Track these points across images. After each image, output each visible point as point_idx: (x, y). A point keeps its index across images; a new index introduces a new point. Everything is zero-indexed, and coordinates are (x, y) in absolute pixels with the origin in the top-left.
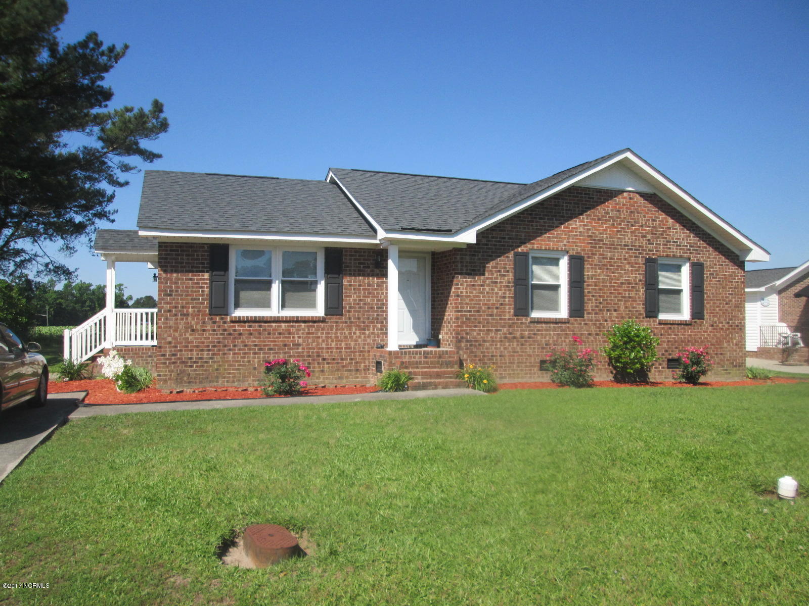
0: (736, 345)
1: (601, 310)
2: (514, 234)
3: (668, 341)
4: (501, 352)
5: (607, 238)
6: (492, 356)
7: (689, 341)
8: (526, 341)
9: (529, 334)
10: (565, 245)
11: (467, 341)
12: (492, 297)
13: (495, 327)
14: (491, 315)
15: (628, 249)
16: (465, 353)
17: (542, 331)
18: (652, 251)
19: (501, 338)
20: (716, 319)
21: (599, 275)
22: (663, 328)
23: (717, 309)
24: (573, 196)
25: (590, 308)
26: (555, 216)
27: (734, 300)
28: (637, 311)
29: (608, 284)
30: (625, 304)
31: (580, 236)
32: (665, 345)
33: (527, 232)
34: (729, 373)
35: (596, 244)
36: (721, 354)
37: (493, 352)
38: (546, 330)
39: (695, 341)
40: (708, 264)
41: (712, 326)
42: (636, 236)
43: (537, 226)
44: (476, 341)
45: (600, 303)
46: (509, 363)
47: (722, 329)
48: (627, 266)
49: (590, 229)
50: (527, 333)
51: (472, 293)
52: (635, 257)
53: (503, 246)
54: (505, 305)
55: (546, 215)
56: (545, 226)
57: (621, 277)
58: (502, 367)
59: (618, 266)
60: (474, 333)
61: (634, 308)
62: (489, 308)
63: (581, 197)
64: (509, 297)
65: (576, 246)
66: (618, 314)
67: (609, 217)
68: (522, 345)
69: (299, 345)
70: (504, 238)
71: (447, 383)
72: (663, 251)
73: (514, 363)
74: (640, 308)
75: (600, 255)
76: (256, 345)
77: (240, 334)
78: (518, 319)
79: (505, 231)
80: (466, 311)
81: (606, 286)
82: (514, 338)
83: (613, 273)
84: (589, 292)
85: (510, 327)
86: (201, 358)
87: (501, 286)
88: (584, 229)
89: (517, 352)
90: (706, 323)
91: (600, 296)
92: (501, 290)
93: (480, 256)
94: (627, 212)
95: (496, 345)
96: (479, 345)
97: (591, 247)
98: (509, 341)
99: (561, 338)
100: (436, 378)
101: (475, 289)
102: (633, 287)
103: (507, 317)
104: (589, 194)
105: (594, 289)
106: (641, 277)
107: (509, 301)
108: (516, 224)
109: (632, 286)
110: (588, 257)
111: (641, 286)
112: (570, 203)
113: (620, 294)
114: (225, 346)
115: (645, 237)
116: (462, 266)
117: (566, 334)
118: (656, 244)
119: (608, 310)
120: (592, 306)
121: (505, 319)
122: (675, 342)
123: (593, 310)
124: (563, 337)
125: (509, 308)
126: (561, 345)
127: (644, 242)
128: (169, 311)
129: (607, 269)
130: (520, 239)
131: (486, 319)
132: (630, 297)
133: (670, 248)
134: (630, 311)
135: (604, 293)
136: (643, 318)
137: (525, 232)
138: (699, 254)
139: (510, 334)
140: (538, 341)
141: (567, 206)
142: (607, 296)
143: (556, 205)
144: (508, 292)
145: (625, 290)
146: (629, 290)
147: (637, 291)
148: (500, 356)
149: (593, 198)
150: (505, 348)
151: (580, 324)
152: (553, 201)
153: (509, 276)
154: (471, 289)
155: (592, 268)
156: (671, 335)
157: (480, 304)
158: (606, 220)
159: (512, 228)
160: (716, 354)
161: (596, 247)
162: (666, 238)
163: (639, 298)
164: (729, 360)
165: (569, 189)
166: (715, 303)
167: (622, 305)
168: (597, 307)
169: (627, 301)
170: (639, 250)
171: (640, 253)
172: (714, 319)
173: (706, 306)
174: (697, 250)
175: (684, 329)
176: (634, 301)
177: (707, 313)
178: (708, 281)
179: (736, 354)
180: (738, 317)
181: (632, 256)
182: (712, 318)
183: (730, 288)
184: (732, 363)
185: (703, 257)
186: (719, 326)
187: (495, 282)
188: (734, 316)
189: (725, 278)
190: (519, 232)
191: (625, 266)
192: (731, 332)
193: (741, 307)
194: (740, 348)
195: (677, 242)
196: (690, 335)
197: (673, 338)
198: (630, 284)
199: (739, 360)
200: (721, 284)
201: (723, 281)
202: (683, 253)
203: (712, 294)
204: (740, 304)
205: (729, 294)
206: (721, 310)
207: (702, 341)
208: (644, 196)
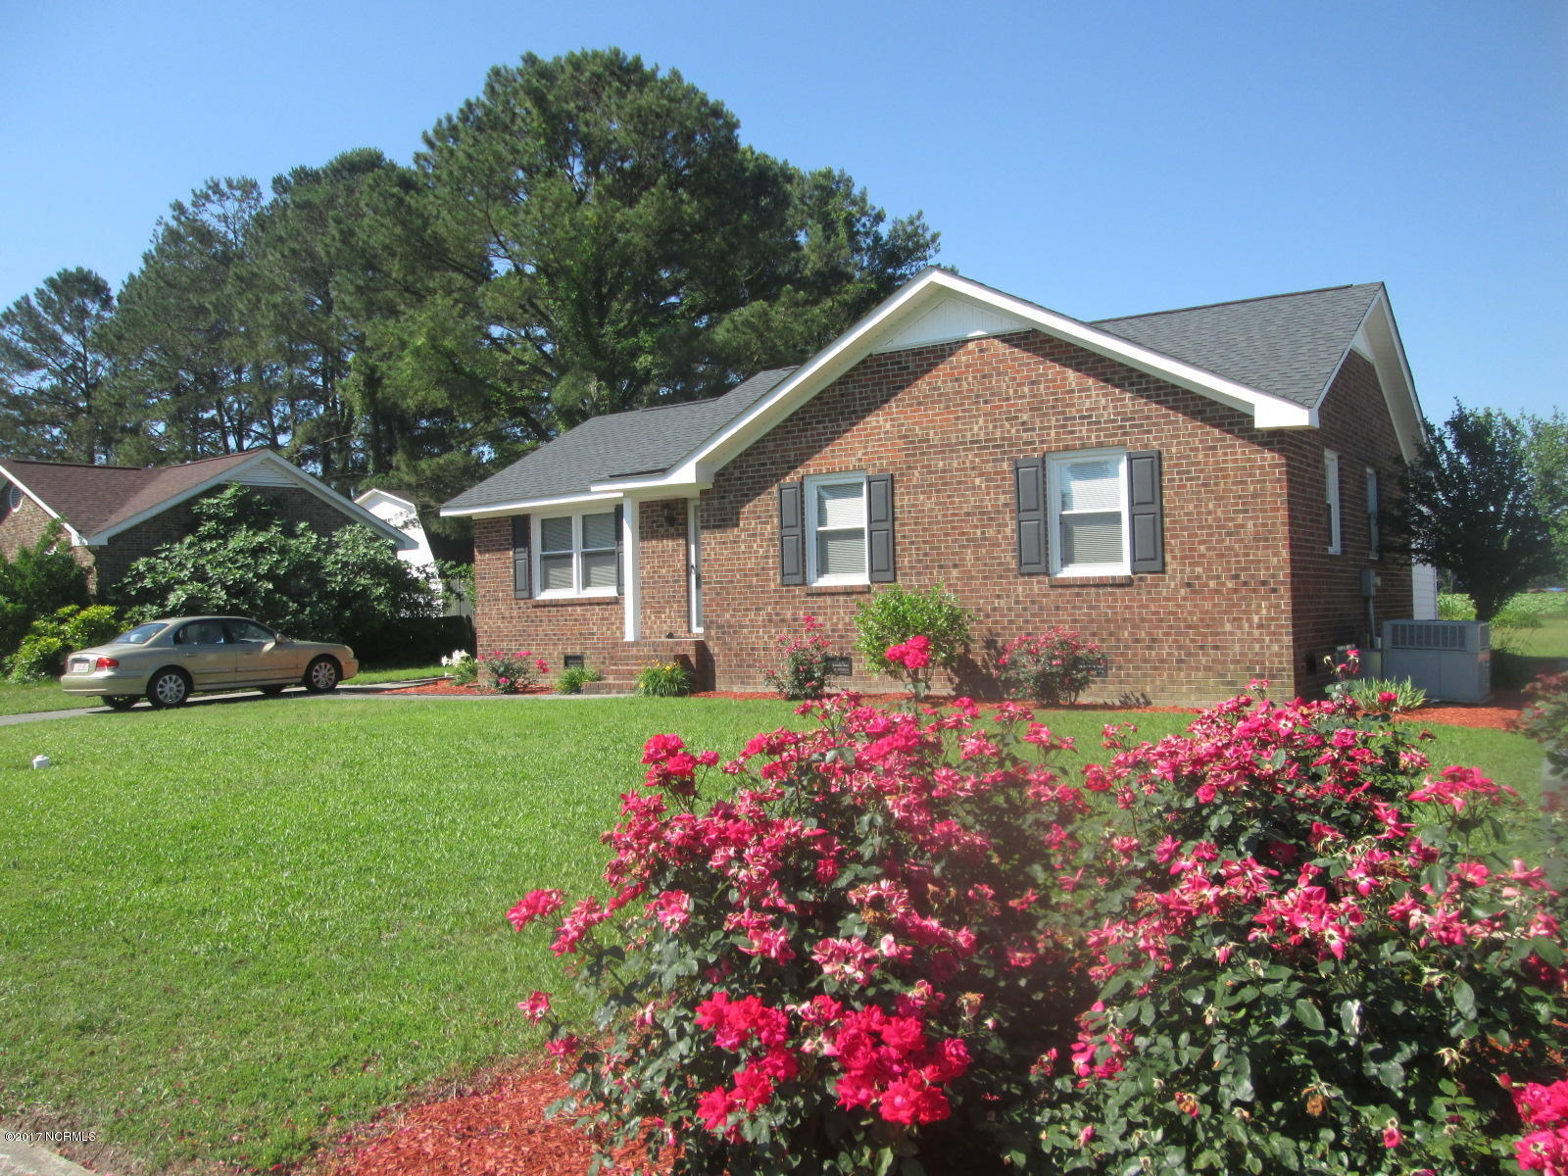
0: (1260, 626)
1: (927, 567)
2: (778, 455)
3: (1075, 621)
4: (765, 643)
5: (936, 434)
6: (752, 649)
7: (1125, 620)
8: (801, 626)
9: (805, 614)
10: (860, 460)
12: (749, 558)
13: (755, 604)
14: (750, 587)
15: (979, 448)
16: (716, 645)
17: (826, 608)
19: (764, 620)
20: (1199, 570)
21: (922, 505)
22: (1061, 595)
23: (1202, 548)
24: (872, 373)
25: (907, 564)
26: (842, 413)
27: (1250, 524)
28: (1001, 564)
29: (940, 519)
30: (974, 553)
31: (885, 439)
33: (798, 449)
35: (914, 448)
36: (1216, 648)
37: (753, 643)
38: (832, 607)
39: (1143, 620)
40: (1174, 450)
41: (1189, 585)
42: (995, 420)
43: (812, 435)
44: (730, 627)
45: (926, 554)
47: (1217, 591)
48: (977, 481)
49: (903, 425)
50: (802, 612)
51: (723, 554)
52: (994, 460)
53: (764, 476)
54: (769, 569)
55: (827, 415)
56: (826, 434)
57: (966, 502)
59: (960, 483)
60: (728, 616)
61: (994, 558)
62: (745, 576)
63: (886, 371)
64: (773, 557)
65: (879, 458)
66: (959, 572)
67: (940, 395)
68: (795, 631)
69: (594, 634)
70: (764, 465)
72: (1056, 441)
74: (1009, 558)
75: (923, 467)
76: (555, 635)
77: (541, 621)
78: (788, 591)
79: (765, 453)
80: (715, 583)
81: (938, 523)
82: (783, 621)
83: (949, 497)
84: (904, 537)
85: (776, 603)
87: (762, 540)
88: (893, 426)
90: (1173, 579)
91: (925, 542)
92: (761, 546)
93: (732, 498)
94: (975, 378)
95: (758, 632)
96: (735, 632)
97: (906, 455)
98: (776, 626)
101: (726, 549)
102: (991, 519)
103: (773, 587)
104: (900, 363)
105: (913, 531)
106: (1007, 498)
107: (774, 563)
108: (781, 439)
109: (987, 517)
110: (902, 475)
111: (1008, 515)
112: (866, 386)
113: (963, 534)
114: (529, 635)
115: (1017, 418)
116: (709, 516)
118: (1041, 429)
119: (941, 567)
120: (910, 562)
121: (769, 592)
122: (1092, 621)
123: (912, 568)
125: (775, 574)
127: (1013, 431)
128: (485, 597)
129: (938, 491)
130: (787, 462)
131: (742, 593)
132: (985, 539)
133: (1073, 432)
134: (986, 565)
135: (934, 535)
136: (1015, 577)
137: (794, 450)
138: (1149, 432)
139: (777, 614)
141: (861, 393)
142: (939, 541)
143: (842, 395)
144: (771, 549)
145: (976, 527)
146: (983, 526)
147: (999, 525)
148: (764, 649)
149: (907, 368)
150: (770, 637)
153: (772, 522)
154: (721, 549)
155: (909, 493)
156: (1081, 608)
157: (733, 571)
158: (933, 402)
159: (776, 446)
160: (1202, 647)
161: (914, 455)
162: (1064, 413)
163: (1005, 538)
164: (1238, 662)
165: (864, 361)
166: (1196, 535)
167: (969, 554)
168: (919, 561)
169: (979, 546)
170: (1003, 446)
171: (1005, 452)
172: (1193, 572)
173: (1170, 544)
174: (1142, 425)
175: (1111, 594)
176: (993, 545)
177: (1174, 558)
178: (1173, 488)
179: (1262, 648)
180: (1265, 562)
181: (988, 461)
182: (1188, 569)
183: (1240, 497)
184: (1249, 669)
185: (1161, 438)
186: (1207, 585)
187: (754, 535)
188: (1252, 562)
189: (1223, 477)
190: (785, 451)
191: (973, 482)
192: (1244, 598)
193: (1274, 539)
194: (1274, 633)
195: (1090, 416)
196: (1127, 607)
197: (1085, 614)
198: (983, 513)
199: (1272, 662)
200: (1212, 492)
201: (1216, 484)
202: (1105, 436)
203: (1186, 514)
204: (1270, 532)
205: (1235, 512)
206: (1215, 549)
207: (1161, 620)
208: (1012, 340)
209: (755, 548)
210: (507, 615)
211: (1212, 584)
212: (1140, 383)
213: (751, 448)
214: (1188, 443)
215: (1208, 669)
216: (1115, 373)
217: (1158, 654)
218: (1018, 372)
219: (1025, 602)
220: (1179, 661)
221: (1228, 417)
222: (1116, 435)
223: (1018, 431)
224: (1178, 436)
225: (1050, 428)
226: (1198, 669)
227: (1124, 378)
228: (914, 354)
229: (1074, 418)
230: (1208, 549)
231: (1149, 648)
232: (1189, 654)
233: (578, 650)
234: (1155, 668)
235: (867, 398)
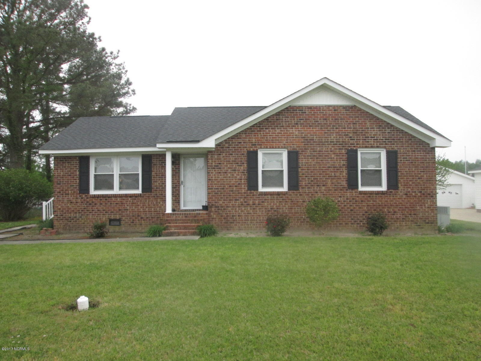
0: (428, 208)
1: (312, 186)
2: (247, 140)
3: (368, 206)
4: (239, 213)
5: (316, 137)
6: (233, 216)
7: (385, 205)
8: (257, 207)
9: (258, 202)
10: (285, 145)
11: (216, 207)
12: (232, 180)
13: (234, 198)
14: (232, 191)
15: (333, 144)
16: (214, 214)
17: (268, 200)
18: (354, 144)
19: (239, 204)
20: (409, 189)
21: (311, 163)
22: (363, 197)
23: (411, 183)
24: (290, 113)
25: (304, 184)
26: (277, 126)
28: (342, 185)
29: (318, 168)
30: (331, 181)
31: (296, 138)
32: (365, 208)
33: (257, 138)
34: (422, 228)
35: (308, 142)
36: (415, 214)
37: (233, 213)
38: (271, 200)
39: (391, 205)
40: (402, 150)
41: (406, 194)
42: (340, 135)
43: (263, 133)
44: (222, 207)
45: (312, 181)
46: (245, 220)
47: (415, 196)
48: (333, 156)
49: (303, 133)
50: (257, 201)
51: (219, 177)
52: (339, 149)
53: (240, 147)
54: (242, 184)
55: (270, 126)
56: (270, 133)
57: (328, 163)
58: (239, 223)
59: (326, 156)
60: (221, 202)
61: (338, 183)
62: (230, 186)
63: (297, 113)
64: (244, 179)
65: (293, 145)
66: (325, 188)
67: (319, 124)
68: (254, 209)
69: (127, 210)
70: (240, 143)
71: (186, 232)
72: (363, 144)
73: (248, 220)
74: (344, 183)
75: (311, 149)
76: (104, 210)
77: (96, 204)
78: (250, 193)
79: (241, 138)
80: (215, 189)
82: (248, 204)
83: (322, 161)
84: (303, 174)
85: (245, 198)
86: (76, 217)
87: (238, 173)
88: (299, 133)
89: (251, 213)
90: (401, 192)
91: (311, 176)
92: (238, 175)
93: (224, 155)
94: (332, 119)
95: (236, 209)
96: (224, 209)
97: (304, 144)
98: (244, 207)
99: (282, 204)
100: (184, 229)
101: (221, 175)
102: (338, 169)
104: (303, 110)
105: (307, 172)
106: (344, 163)
107: (244, 182)
108: (248, 133)
109: (336, 169)
110: (302, 151)
111: (344, 169)
112: (288, 117)
113: (327, 174)
114: (88, 211)
115: (348, 135)
116: (212, 161)
117: (286, 202)
118: (357, 140)
119: (318, 186)
120: (305, 183)
121: (242, 193)
122: (374, 206)
123: (306, 186)
124: (283, 204)
125: (245, 186)
126: (283, 209)
127: (347, 139)
128: (59, 192)
129: (317, 158)
130: (252, 143)
131: (228, 193)
132: (335, 176)
133: (368, 142)
134: (336, 185)
135: (315, 174)
136: (347, 190)
137: (255, 138)
138: (394, 144)
139: (245, 202)
140: (265, 206)
141: (286, 119)
142: (317, 176)
143: (277, 120)
144: (243, 176)
145: (332, 172)
146: (335, 172)
147: (341, 172)
148: (239, 216)
149: (305, 113)
150: (242, 211)
151: (297, 195)
152: (275, 117)
153: (244, 166)
154: (218, 175)
155: (305, 158)
156: (370, 201)
157: (224, 184)
158: (316, 126)
159: (246, 136)
160: (410, 214)
161: (308, 144)
162: (365, 135)
163: (343, 176)
164: (421, 219)
165: (287, 108)
166: (408, 178)
167: (329, 182)
168: (309, 183)
169: (333, 179)
170: (343, 144)
171: (343, 147)
172: (407, 190)
173: (400, 181)
174: (391, 142)
175: (381, 197)
176: (339, 179)
177: (402, 185)
178: (401, 163)
179: (428, 214)
180: (429, 187)
181: (337, 149)
182: (406, 189)
183: (422, 167)
184: (425, 221)
185: (397, 147)
186: (412, 194)
187: (234, 170)
188: (426, 187)
189: (417, 161)
190: (250, 138)
191: (331, 156)
192: (423, 199)
193: (432, 181)
194: (432, 210)
195: (374, 137)
196: (386, 201)
197: (372, 203)
198: (335, 167)
199: (431, 219)
200: (414, 165)
201: (415, 163)
202: (379, 144)
203: (406, 172)
204: (431, 178)
205: (421, 172)
206: (414, 183)
207: (397, 205)
208: (347, 108)
209: (235, 175)
210: (74, 201)
211: (414, 194)
212: (391, 128)
213: (234, 136)
214: (406, 149)
215: (411, 221)
216: (383, 124)
217: (396, 217)
218: (349, 119)
219: (350, 199)
220: (403, 219)
221: (418, 142)
222: (383, 144)
223: (348, 140)
224: (403, 146)
225: (360, 140)
226: (409, 221)
227: (386, 126)
228: (308, 108)
229: (369, 137)
230: (413, 183)
231: (393, 214)
232: (406, 217)
233: (118, 217)
234: (395, 221)
235: (288, 122)
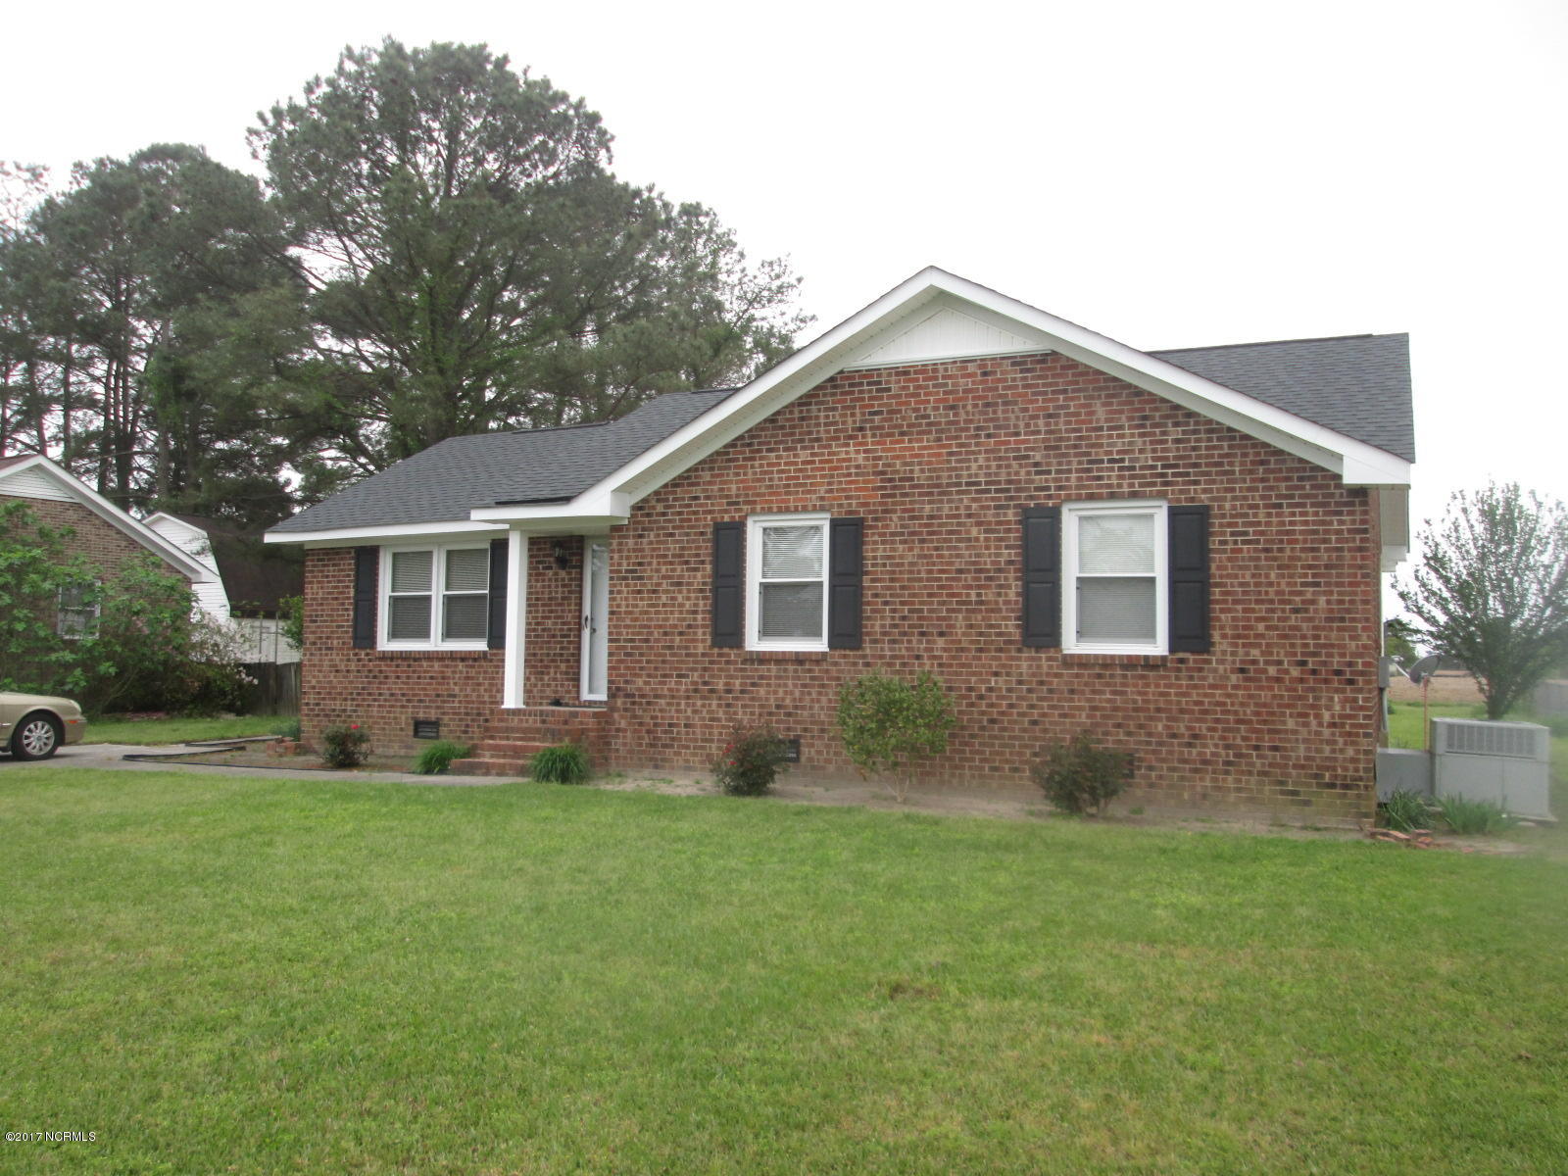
0: (1333, 725)
1: (905, 634)
2: (716, 487)
3: (1094, 708)
4: (688, 718)
5: (922, 471)
6: (670, 725)
7: (1158, 710)
8: (736, 699)
9: (741, 684)
10: (822, 499)
11: (627, 696)
12: (672, 612)
13: (676, 669)
14: (670, 648)
15: (977, 492)
16: (622, 717)
17: (769, 678)
18: (1048, 488)
19: (687, 691)
20: (1255, 653)
21: (901, 557)
22: (1077, 676)
23: (1261, 627)
24: (842, 394)
25: (877, 629)
26: (802, 441)
27: (1322, 599)
28: (1000, 634)
29: (923, 575)
30: (966, 619)
31: (857, 474)
32: (1083, 718)
33: (742, 481)
34: (1307, 803)
35: (894, 488)
36: (1275, 749)
37: (672, 718)
38: (778, 678)
39: (1182, 711)
40: (1227, 505)
41: (1242, 671)
42: (1000, 459)
43: (761, 466)
44: (642, 696)
45: (904, 618)
46: (703, 740)
47: (1278, 680)
48: (974, 531)
49: (880, 458)
50: (738, 682)
51: (637, 606)
52: (997, 507)
53: (695, 513)
54: (697, 626)
55: (781, 442)
56: (779, 464)
57: (958, 556)
58: (688, 747)
59: (952, 532)
60: (640, 682)
61: (991, 626)
62: (665, 634)
63: (861, 392)
64: (704, 612)
65: (847, 498)
66: (946, 642)
67: (929, 424)
68: (728, 705)
69: (454, 696)
70: (696, 498)
71: (504, 765)
72: (1078, 487)
73: (712, 741)
74: (1011, 627)
75: (904, 511)
76: (403, 695)
77: (386, 677)
78: (720, 655)
79: (698, 484)
80: (626, 641)
81: (920, 580)
82: (712, 691)
83: (937, 549)
84: (876, 595)
85: (705, 669)
86: (345, 711)
87: (689, 591)
88: (867, 459)
89: (719, 720)
90: (1221, 662)
91: (902, 603)
92: (688, 599)
93: (652, 538)
94: (975, 406)
95: (678, 704)
96: (648, 703)
97: (883, 496)
98: (703, 698)
99: (809, 693)
100: (512, 757)
101: (642, 599)
102: (990, 579)
103: (700, 651)
104: (880, 383)
105: (889, 588)
106: (1012, 554)
107: (704, 619)
108: (719, 468)
109: (985, 576)
110: (876, 519)
111: (1012, 575)
112: (834, 409)
113: (953, 595)
114: (370, 694)
115: (1027, 457)
116: (621, 558)
117: (823, 686)
118: (1058, 472)
119: (923, 634)
120: (883, 626)
121: (696, 655)
122: (1116, 709)
123: (884, 634)
124: (814, 691)
125: (704, 634)
126: (811, 708)
127: (1023, 471)
128: (314, 643)
129: (922, 541)
130: (727, 497)
131: (660, 655)
132: (981, 603)
133: (1099, 478)
134: (981, 634)
135: (914, 595)
136: (1019, 650)
137: (737, 482)
138: (1196, 483)
139: (705, 683)
140: (760, 699)
141: (827, 417)
142: (922, 603)
143: (802, 419)
144: (701, 602)
145: (970, 587)
146: (979, 587)
147: (1001, 586)
148: (686, 726)
149: (889, 390)
150: (695, 712)
151: (855, 664)
152: (796, 410)
153: (704, 569)
154: (635, 599)
155: (883, 542)
156: (1102, 692)
157: (649, 627)
158: (919, 433)
159: (712, 476)
160: (1257, 748)
161: (893, 496)
162: (1088, 454)
163: (1007, 602)
164: (1303, 767)
165: (832, 379)
166: (1253, 611)
167: (960, 621)
168: (895, 626)
169: (974, 611)
170: (1008, 490)
171: (1011, 498)
172: (1247, 654)
173: (1218, 619)
174: (1188, 474)
175: (1143, 677)
176: (992, 611)
177: (1224, 636)
178: (1225, 551)
179: (1333, 751)
180: (1339, 646)
181: (988, 508)
182: (1241, 651)
183: (1310, 567)
184: (1316, 776)
185: (1211, 491)
186: (1265, 671)
187: (679, 584)
188: (1325, 646)
189: (1290, 542)
190: (725, 482)
191: (968, 532)
192: (1313, 690)
193: (1353, 620)
194: (1349, 734)
195: (1122, 460)
196: (1162, 694)
197: (1109, 701)
198: (980, 571)
199: (1345, 769)
200: (1275, 559)
201: (1281, 550)
202: (1141, 485)
203: (1241, 584)
204: (1348, 611)
205: (1303, 584)
206: (1276, 628)
207: (1206, 712)
208: (1025, 363)
209: (680, 600)
210: (343, 668)
211: (1272, 671)
212: (1187, 424)
213: (680, 477)
214: (1245, 498)
215: (1262, 773)
216: (1156, 409)
217: (1199, 754)
218: (1032, 402)
219: (1030, 682)
220: (1228, 763)
221: (1297, 470)
222: (1154, 484)
223: (1028, 473)
224: (1233, 490)
225: (1069, 471)
226: (1250, 773)
227: (1167, 417)
228: (898, 374)
229: (1102, 461)
230: (1268, 628)
231: (1190, 745)
232: (1238, 755)
233: (433, 715)
234: (1196, 771)
235: (835, 423)
